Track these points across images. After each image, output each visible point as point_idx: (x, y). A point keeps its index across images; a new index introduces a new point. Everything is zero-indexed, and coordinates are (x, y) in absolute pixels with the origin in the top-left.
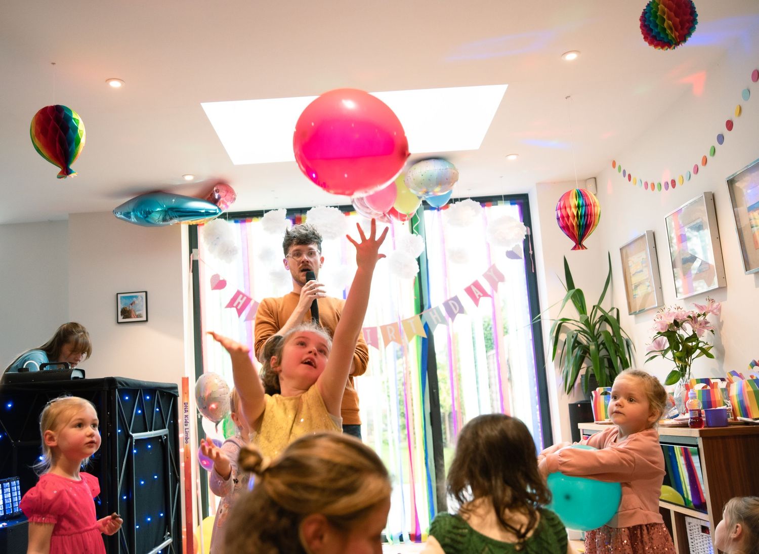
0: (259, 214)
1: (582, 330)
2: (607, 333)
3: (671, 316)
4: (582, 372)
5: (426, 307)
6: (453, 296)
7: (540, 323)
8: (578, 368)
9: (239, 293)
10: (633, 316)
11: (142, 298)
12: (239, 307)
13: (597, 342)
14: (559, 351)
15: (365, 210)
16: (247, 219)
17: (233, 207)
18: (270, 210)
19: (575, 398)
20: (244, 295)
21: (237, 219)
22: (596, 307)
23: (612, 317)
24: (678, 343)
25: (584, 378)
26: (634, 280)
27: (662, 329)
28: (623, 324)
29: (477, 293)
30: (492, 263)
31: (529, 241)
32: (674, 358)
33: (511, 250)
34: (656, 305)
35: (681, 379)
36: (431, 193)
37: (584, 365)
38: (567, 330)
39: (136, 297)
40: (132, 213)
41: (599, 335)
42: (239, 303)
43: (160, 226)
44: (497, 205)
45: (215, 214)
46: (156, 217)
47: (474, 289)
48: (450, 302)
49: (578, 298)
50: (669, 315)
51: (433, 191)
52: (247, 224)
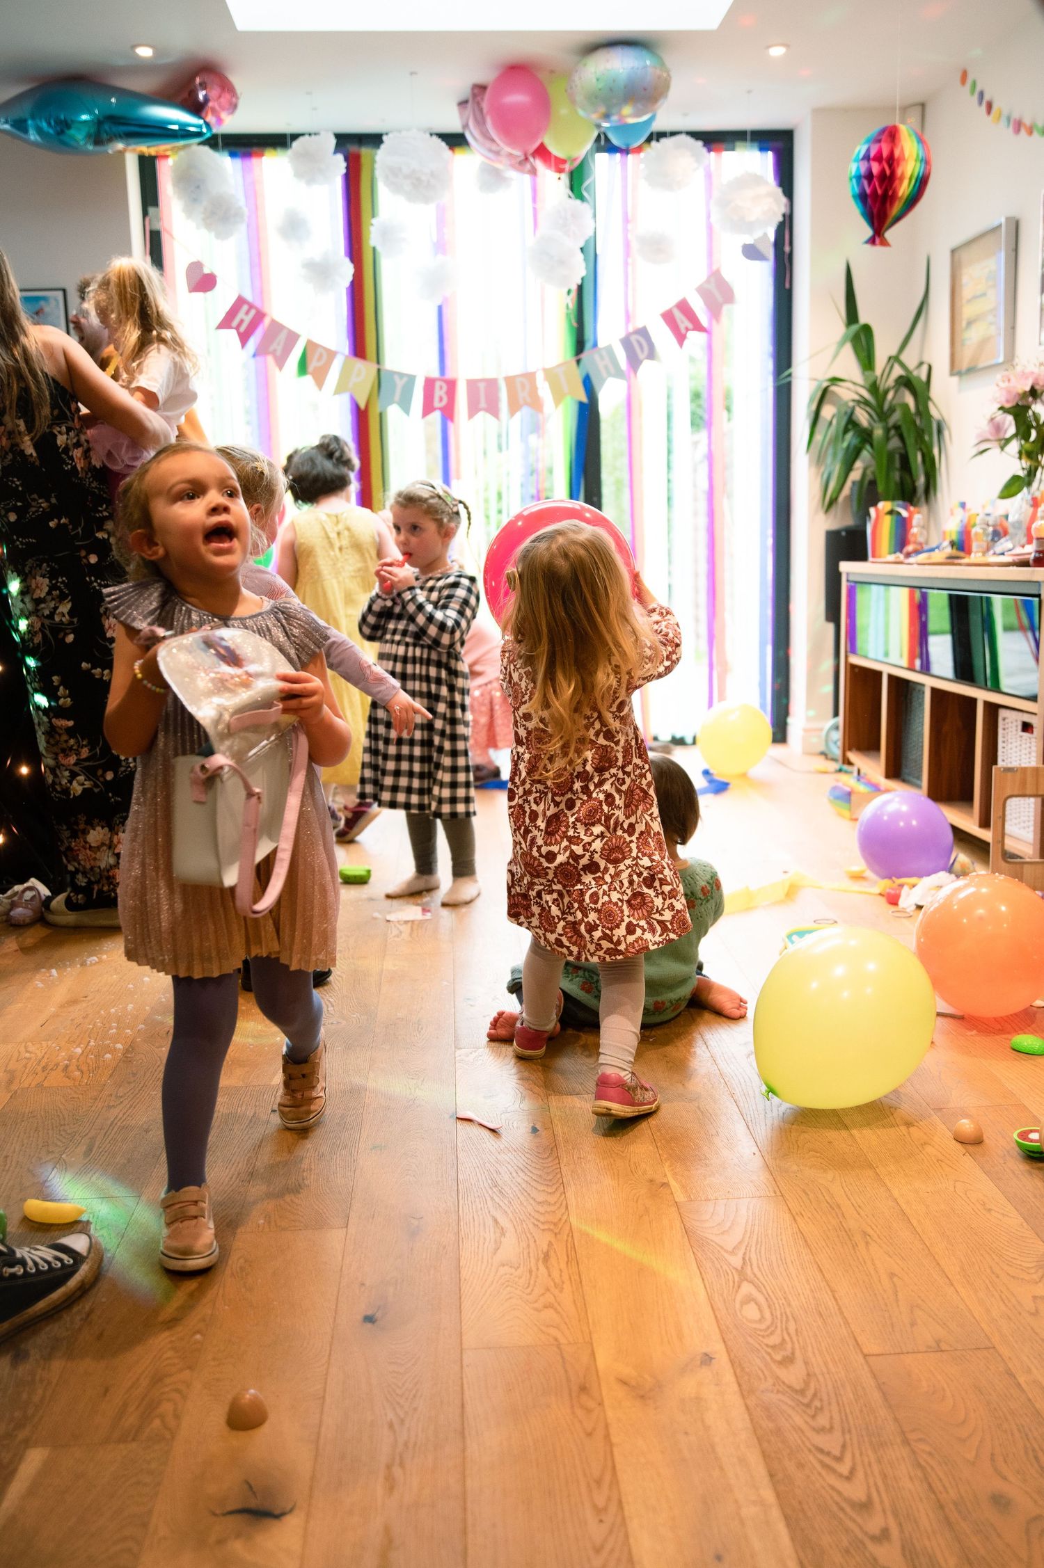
0: (279, 141)
1: (862, 400)
2: (906, 406)
3: (1027, 378)
4: (855, 475)
5: (588, 345)
6: (640, 325)
7: (789, 385)
8: (848, 467)
9: (240, 302)
10: (955, 379)
11: (56, 300)
12: (242, 329)
13: (887, 423)
14: (818, 437)
15: (488, 144)
16: (255, 149)
17: (232, 123)
18: (303, 135)
19: (840, 520)
20: (251, 306)
21: (234, 149)
22: (895, 359)
23: (919, 378)
24: (1029, 427)
25: (856, 488)
26: (967, 311)
27: (1008, 401)
28: (936, 391)
29: (683, 323)
30: (715, 268)
31: (785, 228)
32: (1020, 453)
33: (752, 242)
34: (1001, 359)
35: (1025, 489)
36: (615, 118)
37: (859, 464)
38: (837, 400)
39: (45, 299)
40: (30, 122)
41: (892, 410)
42: (242, 321)
43: (87, 153)
44: (733, 149)
45: (199, 134)
46: (78, 135)
47: (678, 315)
48: (633, 338)
49: (862, 341)
50: (1024, 375)
51: (619, 113)
52: (255, 161)
